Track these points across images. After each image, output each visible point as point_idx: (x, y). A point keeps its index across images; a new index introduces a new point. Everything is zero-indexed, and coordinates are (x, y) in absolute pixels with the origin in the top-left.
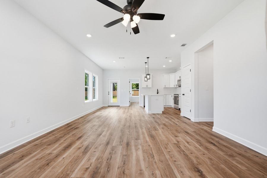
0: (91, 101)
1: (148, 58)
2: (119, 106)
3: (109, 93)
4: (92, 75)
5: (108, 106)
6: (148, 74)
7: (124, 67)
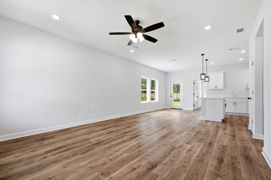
0: (149, 102)
1: (203, 55)
2: (182, 109)
3: (171, 95)
4: (150, 79)
5: (171, 108)
6: (203, 74)
7: (185, 68)
